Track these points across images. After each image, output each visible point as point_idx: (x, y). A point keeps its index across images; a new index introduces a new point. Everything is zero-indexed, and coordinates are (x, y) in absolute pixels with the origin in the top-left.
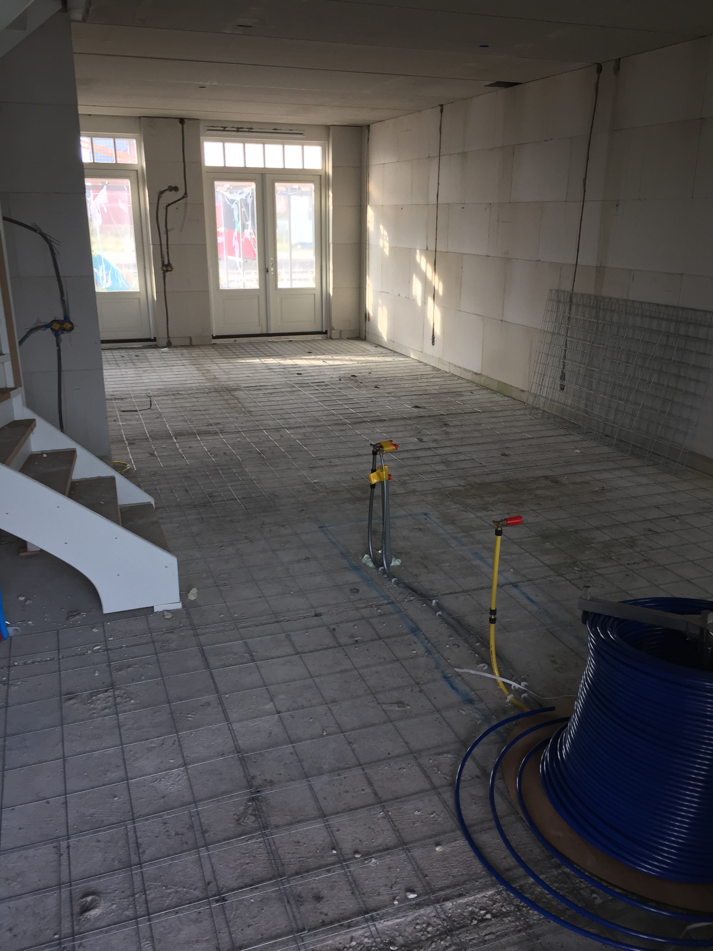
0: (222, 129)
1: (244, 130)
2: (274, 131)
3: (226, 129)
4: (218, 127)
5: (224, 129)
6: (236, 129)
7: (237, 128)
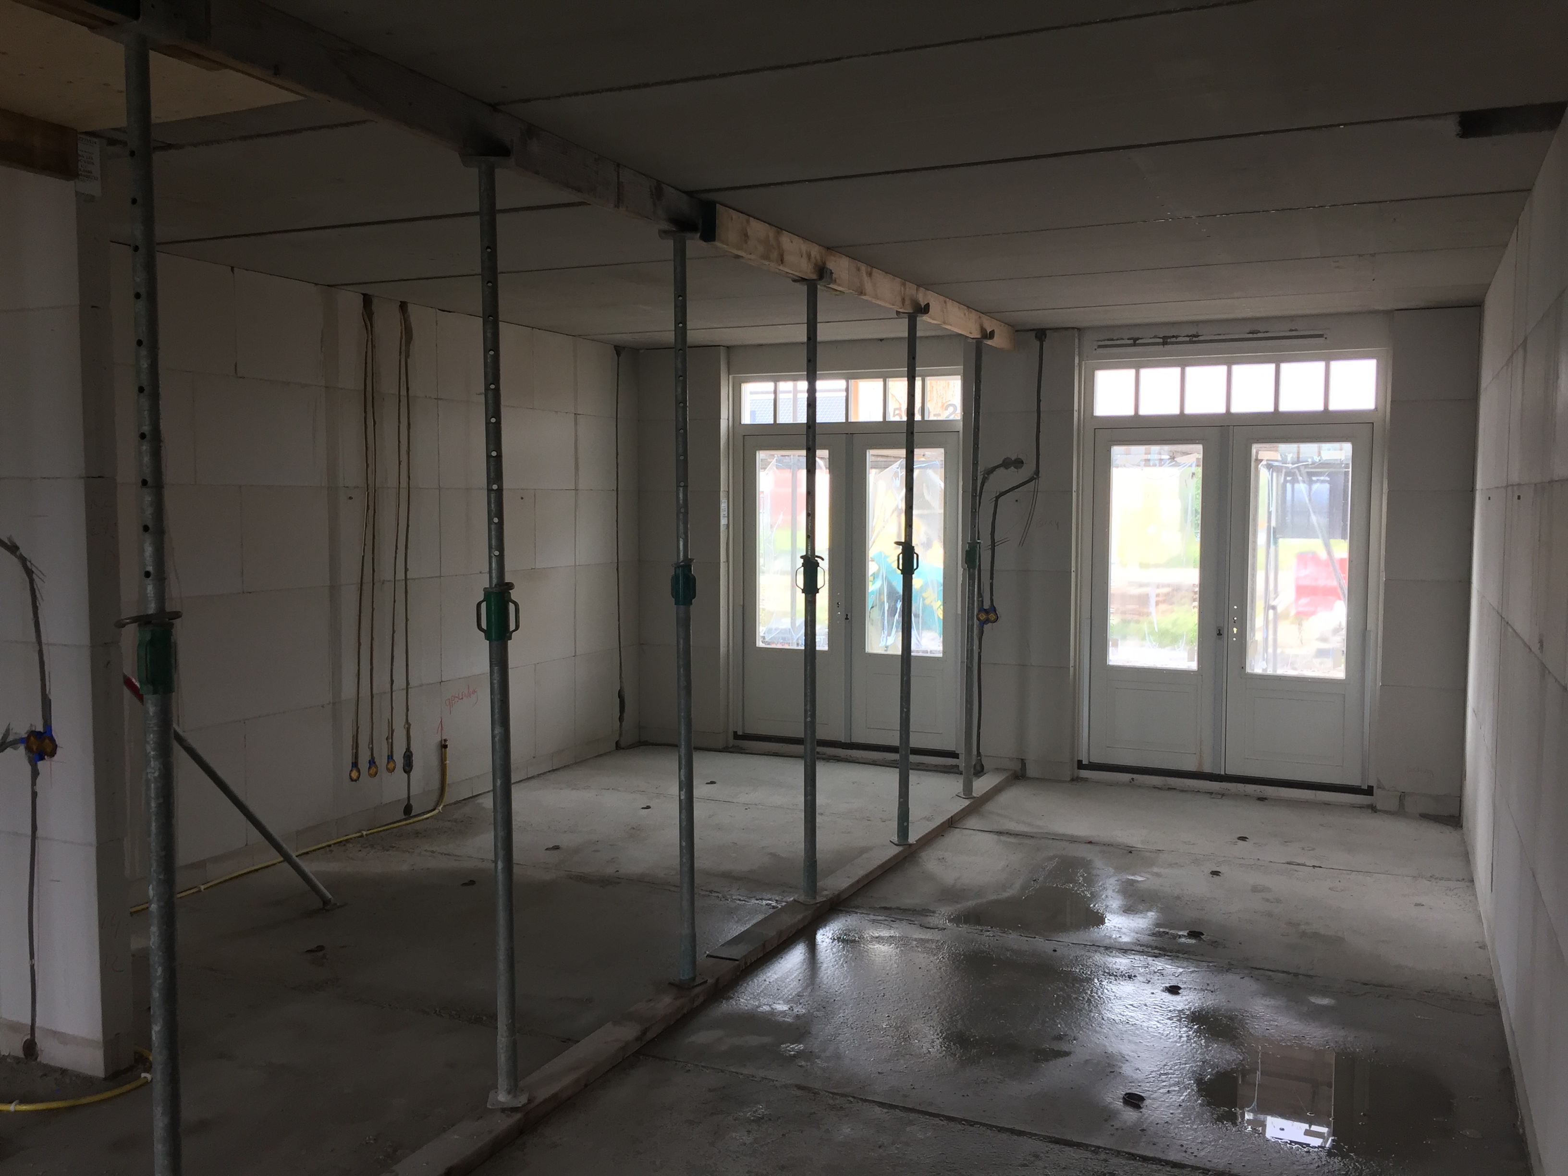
0: (1131, 342)
1: (1179, 339)
2: (1251, 336)
3: (1137, 342)
4: (1122, 339)
5: (1135, 342)
6: (1161, 340)
7: (1164, 338)
